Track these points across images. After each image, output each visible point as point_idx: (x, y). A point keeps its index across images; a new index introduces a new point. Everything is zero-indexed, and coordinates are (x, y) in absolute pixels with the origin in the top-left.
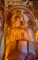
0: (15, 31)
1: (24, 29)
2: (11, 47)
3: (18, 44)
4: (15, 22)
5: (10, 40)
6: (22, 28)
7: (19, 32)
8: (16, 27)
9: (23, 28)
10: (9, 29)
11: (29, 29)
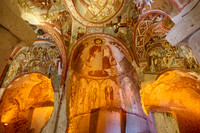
0: (88, 83)
1: (113, 78)
2: (78, 128)
3: (97, 120)
4: (89, 61)
5: (77, 107)
6: (107, 74)
7: (100, 85)
8: (92, 72)
10: (74, 79)
11: (126, 79)
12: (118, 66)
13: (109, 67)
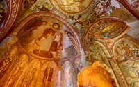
0: (29, 61)
7: (42, 65)
8: (38, 50)
9: (54, 56)
11: (67, 63)
12: (63, 51)
13: (56, 50)
